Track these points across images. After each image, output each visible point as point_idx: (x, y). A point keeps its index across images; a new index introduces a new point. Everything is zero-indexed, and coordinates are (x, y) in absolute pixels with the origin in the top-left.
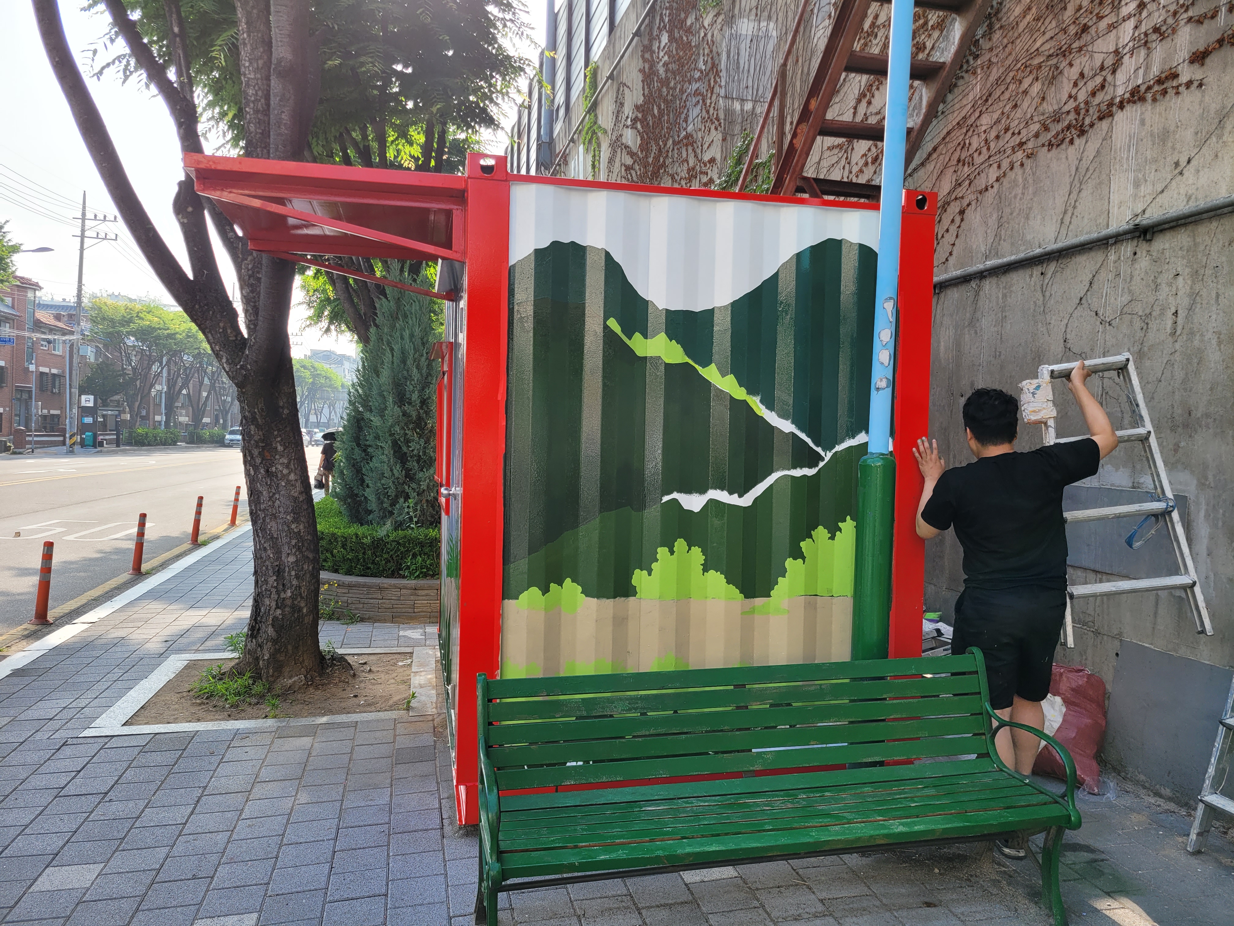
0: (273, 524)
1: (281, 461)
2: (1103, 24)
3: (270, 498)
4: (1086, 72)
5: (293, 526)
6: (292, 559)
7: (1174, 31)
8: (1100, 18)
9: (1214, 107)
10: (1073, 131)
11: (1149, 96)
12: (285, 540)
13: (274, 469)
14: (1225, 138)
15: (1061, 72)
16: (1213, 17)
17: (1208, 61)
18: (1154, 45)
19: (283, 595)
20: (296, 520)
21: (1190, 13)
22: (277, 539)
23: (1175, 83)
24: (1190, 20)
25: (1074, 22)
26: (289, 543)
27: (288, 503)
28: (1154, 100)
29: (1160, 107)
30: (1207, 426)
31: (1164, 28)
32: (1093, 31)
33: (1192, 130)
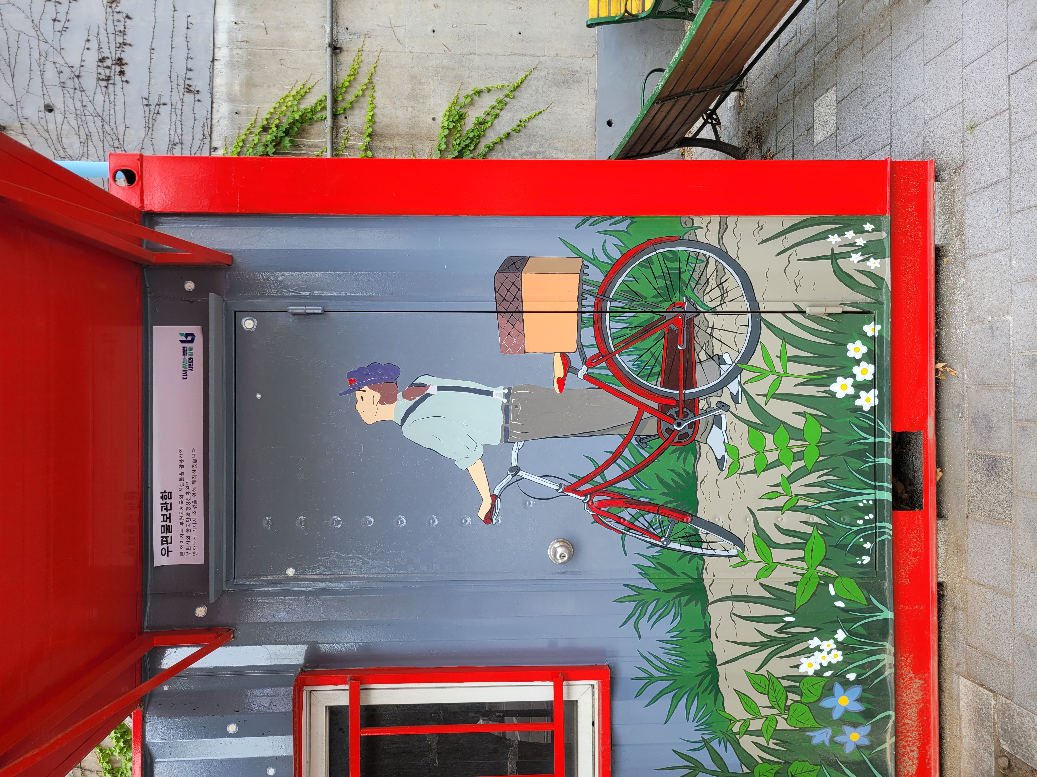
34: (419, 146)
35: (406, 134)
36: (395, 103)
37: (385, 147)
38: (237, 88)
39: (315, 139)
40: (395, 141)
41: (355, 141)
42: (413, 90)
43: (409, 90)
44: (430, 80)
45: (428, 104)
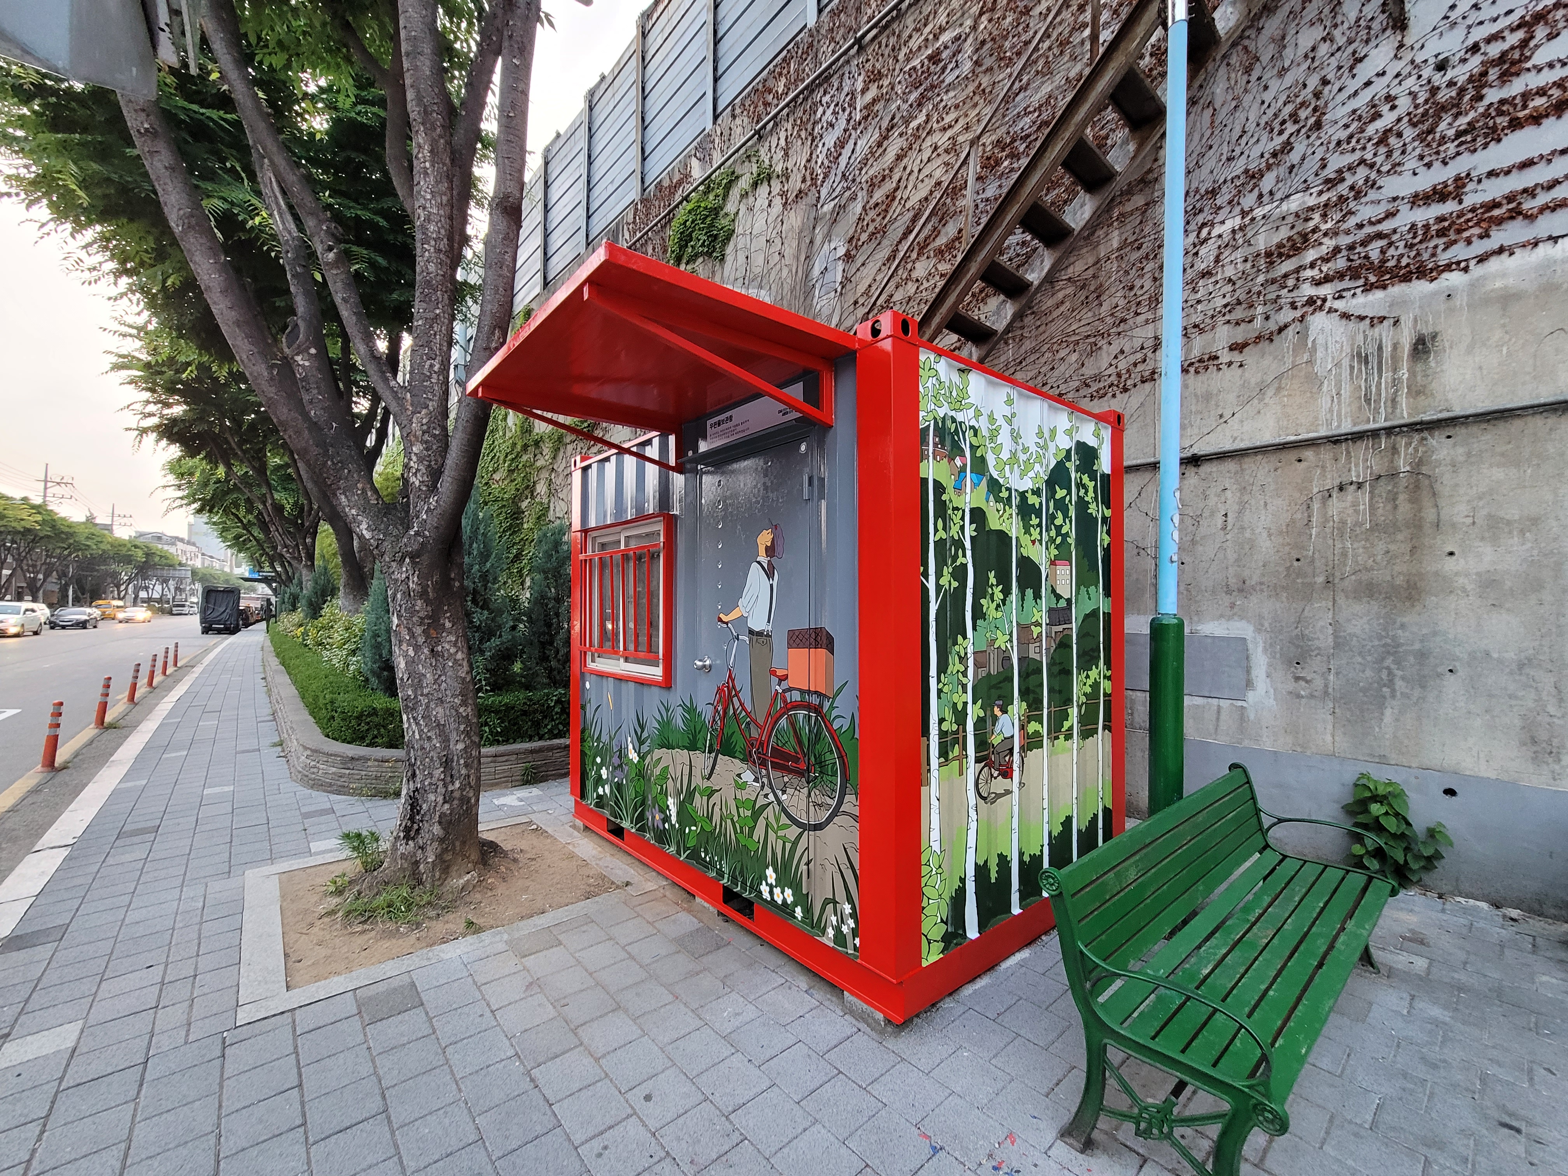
0: (440, 710)
1: (448, 639)
2: (1140, 319)
3: (436, 680)
4: (1126, 349)
5: (461, 710)
6: (460, 746)
7: (1213, 327)
8: (1137, 314)
9: (1253, 381)
10: (1115, 388)
11: (1192, 369)
12: (453, 726)
13: (440, 648)
14: (1266, 401)
15: (1100, 348)
16: (1250, 322)
17: (1246, 350)
18: (1193, 336)
19: (450, 788)
20: (464, 703)
21: (1227, 317)
22: (444, 725)
23: (1215, 362)
24: (1228, 322)
25: (1112, 315)
26: (457, 729)
27: (456, 684)
28: (1197, 372)
29: (1201, 377)
30: (1262, 591)
31: (1202, 326)
32: (1131, 322)
33: (1235, 394)
34: (1400, 537)
35: (1421, 518)
36: (1480, 498)
37: (1397, 493)
38: (1498, 284)
39: (1407, 404)
40: (1408, 506)
41: (1405, 456)
42: (1509, 523)
43: (1507, 517)
44: (1529, 545)
45: (1481, 544)
